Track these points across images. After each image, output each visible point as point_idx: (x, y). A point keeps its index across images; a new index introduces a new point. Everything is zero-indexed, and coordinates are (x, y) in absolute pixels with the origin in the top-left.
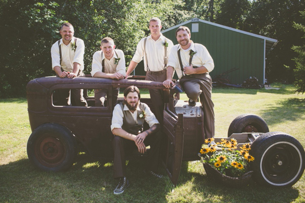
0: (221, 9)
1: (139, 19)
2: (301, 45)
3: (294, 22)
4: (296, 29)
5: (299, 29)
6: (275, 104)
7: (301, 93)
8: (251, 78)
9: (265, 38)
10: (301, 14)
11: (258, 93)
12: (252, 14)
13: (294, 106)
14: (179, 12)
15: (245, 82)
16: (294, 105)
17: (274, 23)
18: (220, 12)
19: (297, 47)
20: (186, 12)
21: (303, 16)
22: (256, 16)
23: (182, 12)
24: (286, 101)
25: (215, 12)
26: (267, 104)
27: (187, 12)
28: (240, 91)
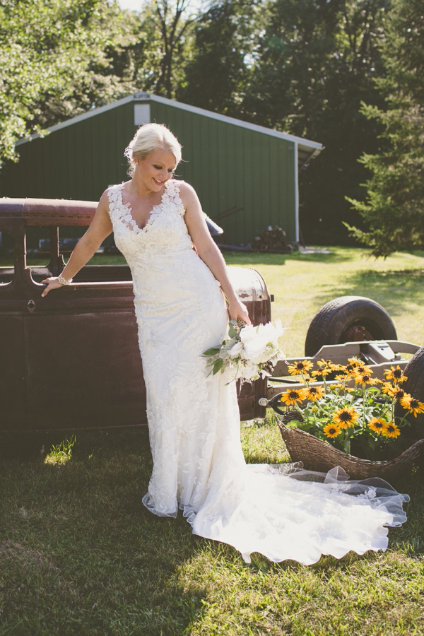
0: (186, 80)
1: (11, 88)
2: (380, 153)
3: (362, 103)
4: (365, 117)
5: (372, 118)
6: (336, 283)
7: (381, 259)
8: (270, 228)
9: (298, 141)
10: (377, 86)
11: (287, 262)
12: (254, 90)
13: (377, 287)
14: (99, 78)
15: (258, 238)
16: (378, 284)
17: (301, 112)
18: (184, 85)
19: (371, 156)
20: (116, 78)
21: (380, 90)
22: (263, 95)
23: (106, 80)
24: (353, 277)
25: (175, 84)
26: (320, 284)
27: (118, 79)
28: (250, 259)
